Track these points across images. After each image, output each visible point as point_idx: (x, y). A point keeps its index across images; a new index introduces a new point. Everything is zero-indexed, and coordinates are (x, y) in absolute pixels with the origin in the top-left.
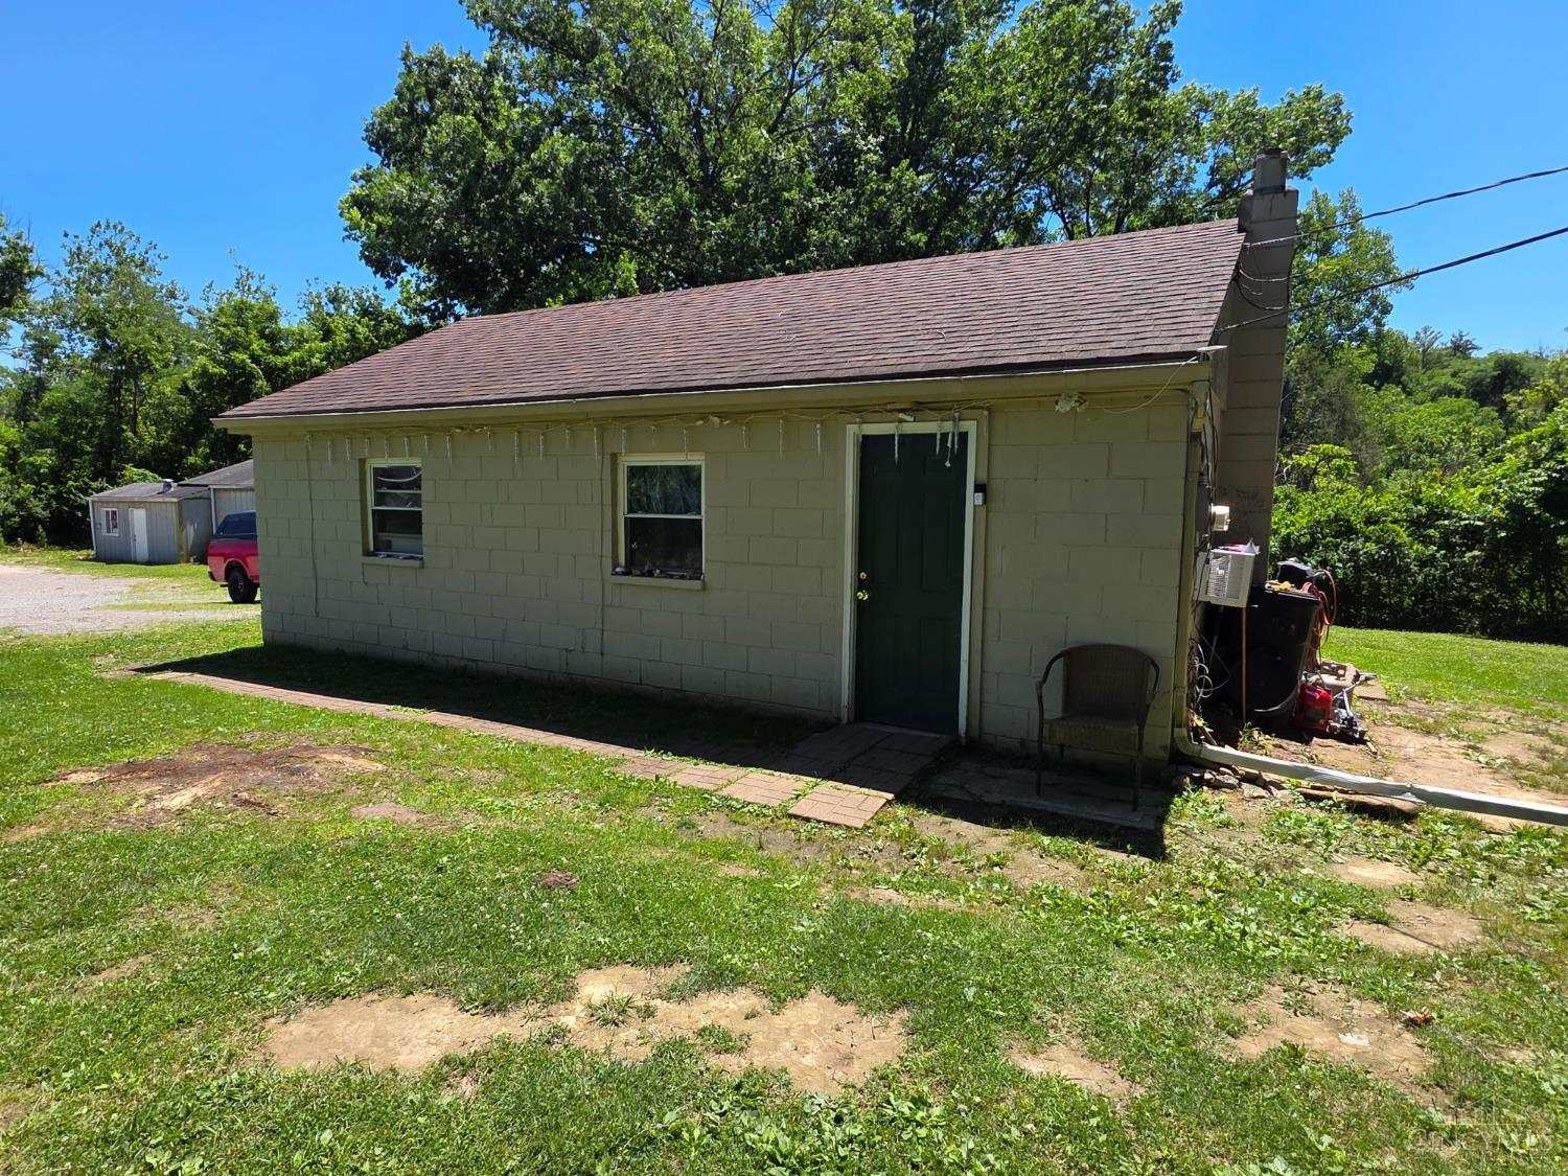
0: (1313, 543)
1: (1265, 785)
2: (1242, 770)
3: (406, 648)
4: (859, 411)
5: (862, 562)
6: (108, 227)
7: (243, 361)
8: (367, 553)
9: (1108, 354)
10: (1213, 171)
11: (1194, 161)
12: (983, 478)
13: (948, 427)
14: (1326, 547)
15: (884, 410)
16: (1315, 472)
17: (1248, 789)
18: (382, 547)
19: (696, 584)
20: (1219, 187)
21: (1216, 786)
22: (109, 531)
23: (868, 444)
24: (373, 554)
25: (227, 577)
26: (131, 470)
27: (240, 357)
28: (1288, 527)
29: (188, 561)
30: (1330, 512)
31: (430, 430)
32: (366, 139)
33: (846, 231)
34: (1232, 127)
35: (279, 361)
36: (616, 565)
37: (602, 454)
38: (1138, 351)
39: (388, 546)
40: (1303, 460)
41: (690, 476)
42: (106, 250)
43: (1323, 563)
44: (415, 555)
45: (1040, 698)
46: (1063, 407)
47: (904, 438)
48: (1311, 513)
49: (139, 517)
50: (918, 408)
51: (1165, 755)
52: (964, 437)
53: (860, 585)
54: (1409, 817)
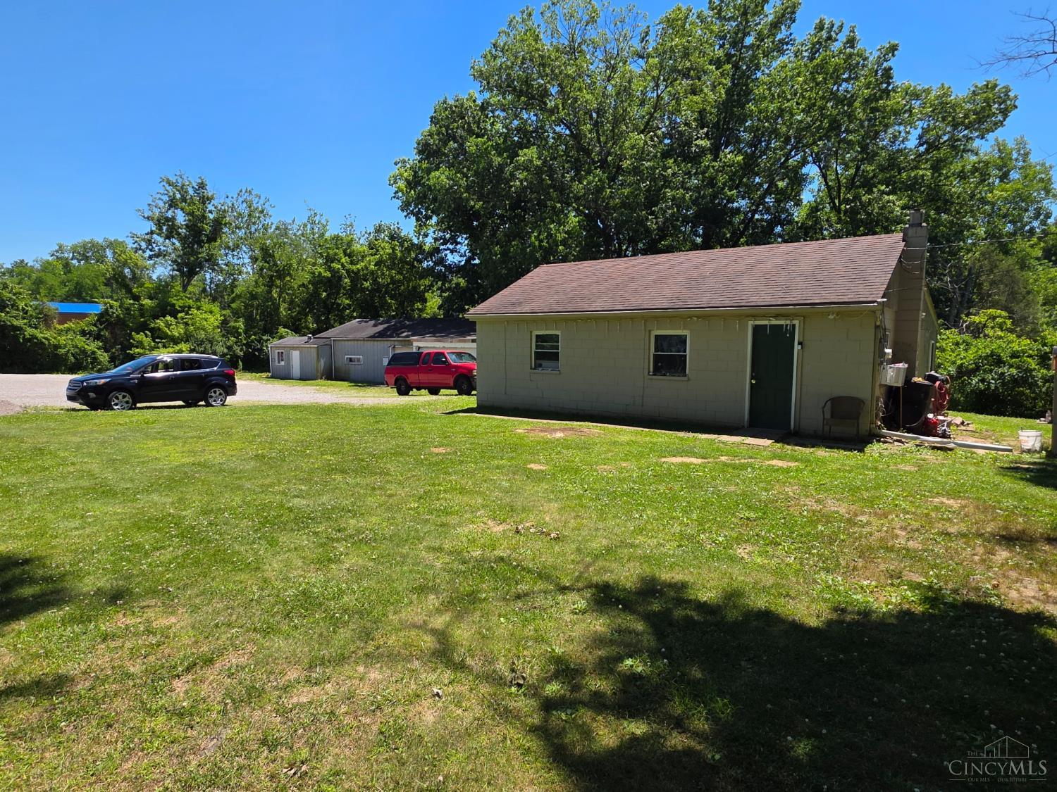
0: (977, 369)
1: (903, 443)
2: (895, 438)
3: (549, 406)
4: (754, 317)
5: (752, 371)
6: (246, 192)
7: (339, 269)
8: (531, 368)
9: (847, 300)
10: (920, 137)
11: (909, 127)
12: (801, 340)
13: (788, 322)
14: (984, 371)
15: (764, 316)
16: (985, 326)
17: (896, 443)
18: (538, 366)
19: (686, 378)
20: (925, 146)
21: (885, 442)
22: (279, 362)
23: (756, 329)
24: (535, 369)
25: (396, 383)
26: (282, 330)
27: (336, 266)
28: (962, 359)
29: (321, 378)
30: (988, 351)
31: (567, 320)
32: (417, 148)
33: (688, 189)
34: (933, 111)
35: (354, 268)
36: (649, 372)
37: (645, 330)
38: (857, 300)
39: (540, 366)
40: (977, 319)
41: (682, 340)
42: (245, 205)
43: (983, 381)
44: (556, 368)
45: (823, 412)
46: (831, 317)
47: (770, 325)
48: (977, 352)
49: (296, 355)
50: (777, 316)
51: (867, 433)
52: (794, 325)
53: (752, 378)
54: (951, 450)
